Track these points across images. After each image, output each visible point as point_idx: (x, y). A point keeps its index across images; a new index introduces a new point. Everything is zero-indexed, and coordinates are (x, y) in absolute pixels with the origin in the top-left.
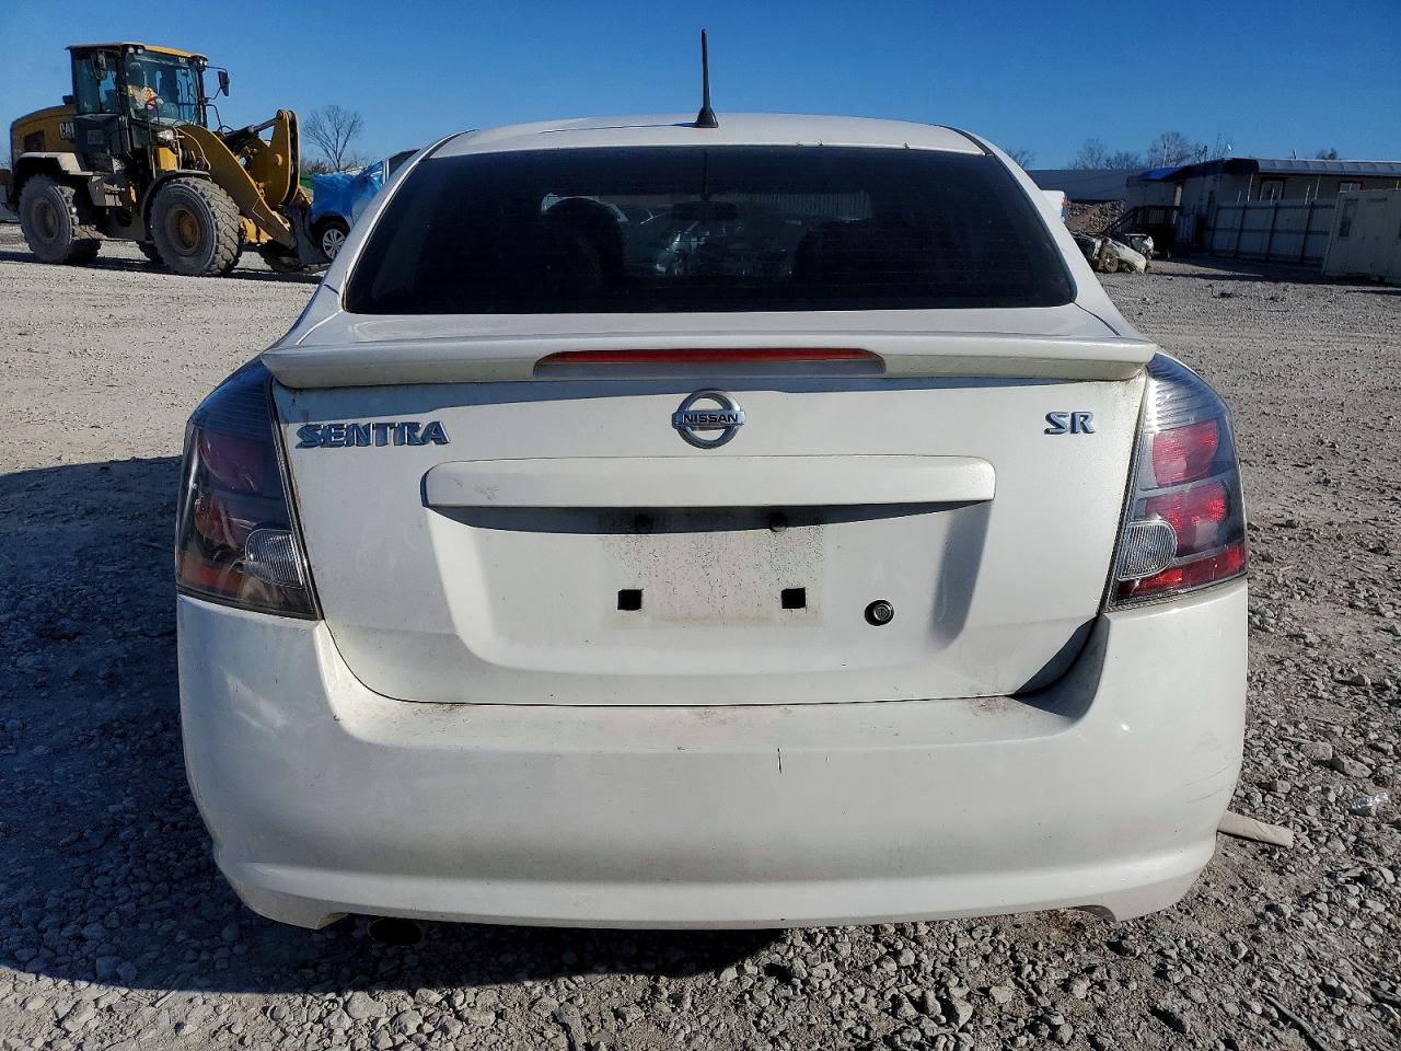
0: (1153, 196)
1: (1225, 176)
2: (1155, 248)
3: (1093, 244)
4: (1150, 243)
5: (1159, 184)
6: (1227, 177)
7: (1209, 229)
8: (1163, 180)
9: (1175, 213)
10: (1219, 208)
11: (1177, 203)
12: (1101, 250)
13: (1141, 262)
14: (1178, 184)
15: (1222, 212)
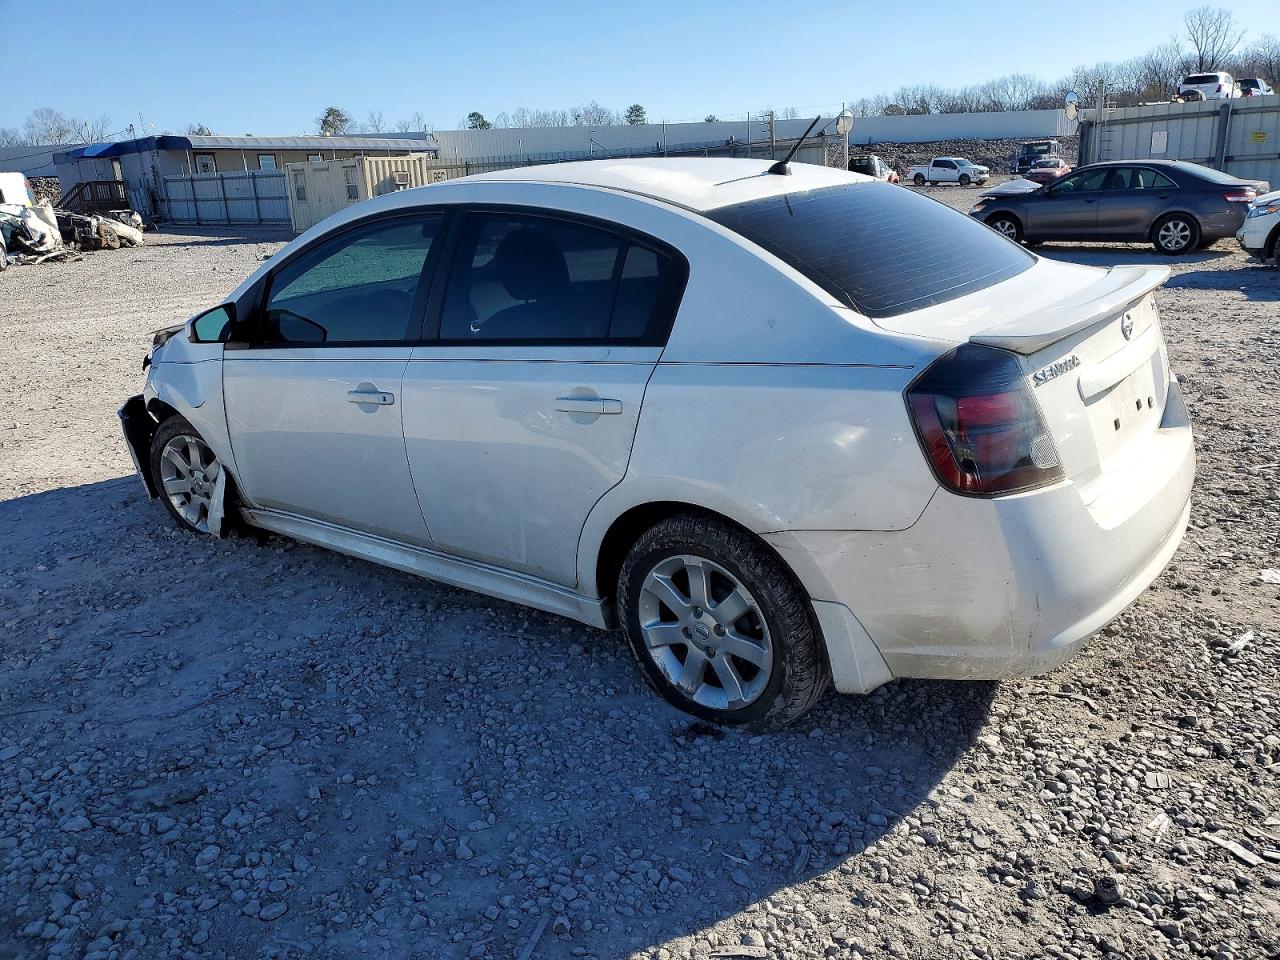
0: (91, 172)
1: (161, 152)
2: (143, 221)
3: (89, 223)
4: (137, 217)
5: (93, 161)
6: (162, 152)
7: (163, 201)
8: (98, 156)
9: (121, 188)
10: (166, 181)
11: (119, 177)
12: (98, 229)
13: (138, 236)
14: (112, 160)
15: (170, 184)
